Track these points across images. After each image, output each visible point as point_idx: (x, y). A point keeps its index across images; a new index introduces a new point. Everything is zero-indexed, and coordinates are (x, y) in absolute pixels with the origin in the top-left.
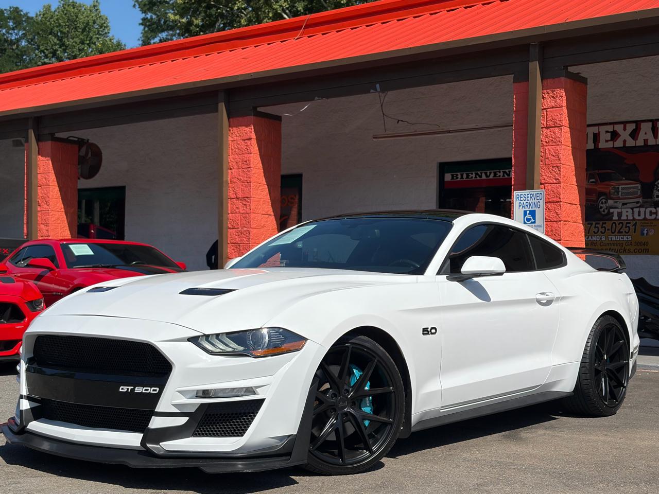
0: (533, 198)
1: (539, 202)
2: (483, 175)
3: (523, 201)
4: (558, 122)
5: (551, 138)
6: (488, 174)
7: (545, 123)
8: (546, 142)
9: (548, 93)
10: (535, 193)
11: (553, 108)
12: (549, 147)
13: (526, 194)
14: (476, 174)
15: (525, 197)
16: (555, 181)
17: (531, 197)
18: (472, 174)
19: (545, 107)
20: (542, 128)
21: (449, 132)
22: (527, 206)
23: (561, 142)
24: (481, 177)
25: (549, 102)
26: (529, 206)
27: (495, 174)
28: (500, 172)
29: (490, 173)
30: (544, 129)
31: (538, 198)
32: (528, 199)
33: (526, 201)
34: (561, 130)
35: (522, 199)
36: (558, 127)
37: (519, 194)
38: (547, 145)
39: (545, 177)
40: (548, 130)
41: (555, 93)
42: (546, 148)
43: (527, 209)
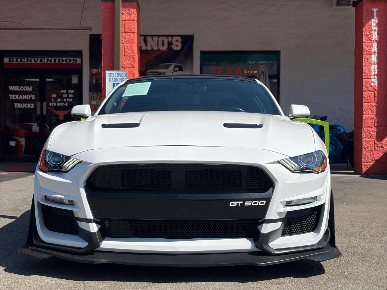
0: (119, 75)
1: (123, 78)
2: (33, 60)
3: (112, 77)
4: (132, 30)
5: (128, 39)
6: (36, 60)
7: (124, 29)
8: (125, 42)
9: (125, 11)
10: (120, 73)
11: (129, 20)
12: (127, 45)
13: (114, 73)
14: (27, 59)
15: (113, 75)
16: (131, 66)
17: (117, 75)
18: (24, 59)
19: (124, 20)
20: (122, 32)
21: (31, 29)
22: (115, 80)
23: (135, 43)
24: (31, 61)
25: (126, 16)
26: (116, 80)
27: (41, 60)
28: (44, 59)
29: (38, 59)
30: (123, 33)
31: (123, 76)
32: (116, 76)
33: (114, 77)
34: (135, 35)
35: (111, 76)
36: (132, 33)
37: (110, 73)
38: (125, 43)
39: (125, 63)
40: (126, 34)
41: (130, 11)
42: (125, 45)
43: (115, 82)
